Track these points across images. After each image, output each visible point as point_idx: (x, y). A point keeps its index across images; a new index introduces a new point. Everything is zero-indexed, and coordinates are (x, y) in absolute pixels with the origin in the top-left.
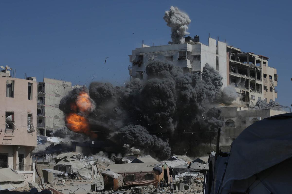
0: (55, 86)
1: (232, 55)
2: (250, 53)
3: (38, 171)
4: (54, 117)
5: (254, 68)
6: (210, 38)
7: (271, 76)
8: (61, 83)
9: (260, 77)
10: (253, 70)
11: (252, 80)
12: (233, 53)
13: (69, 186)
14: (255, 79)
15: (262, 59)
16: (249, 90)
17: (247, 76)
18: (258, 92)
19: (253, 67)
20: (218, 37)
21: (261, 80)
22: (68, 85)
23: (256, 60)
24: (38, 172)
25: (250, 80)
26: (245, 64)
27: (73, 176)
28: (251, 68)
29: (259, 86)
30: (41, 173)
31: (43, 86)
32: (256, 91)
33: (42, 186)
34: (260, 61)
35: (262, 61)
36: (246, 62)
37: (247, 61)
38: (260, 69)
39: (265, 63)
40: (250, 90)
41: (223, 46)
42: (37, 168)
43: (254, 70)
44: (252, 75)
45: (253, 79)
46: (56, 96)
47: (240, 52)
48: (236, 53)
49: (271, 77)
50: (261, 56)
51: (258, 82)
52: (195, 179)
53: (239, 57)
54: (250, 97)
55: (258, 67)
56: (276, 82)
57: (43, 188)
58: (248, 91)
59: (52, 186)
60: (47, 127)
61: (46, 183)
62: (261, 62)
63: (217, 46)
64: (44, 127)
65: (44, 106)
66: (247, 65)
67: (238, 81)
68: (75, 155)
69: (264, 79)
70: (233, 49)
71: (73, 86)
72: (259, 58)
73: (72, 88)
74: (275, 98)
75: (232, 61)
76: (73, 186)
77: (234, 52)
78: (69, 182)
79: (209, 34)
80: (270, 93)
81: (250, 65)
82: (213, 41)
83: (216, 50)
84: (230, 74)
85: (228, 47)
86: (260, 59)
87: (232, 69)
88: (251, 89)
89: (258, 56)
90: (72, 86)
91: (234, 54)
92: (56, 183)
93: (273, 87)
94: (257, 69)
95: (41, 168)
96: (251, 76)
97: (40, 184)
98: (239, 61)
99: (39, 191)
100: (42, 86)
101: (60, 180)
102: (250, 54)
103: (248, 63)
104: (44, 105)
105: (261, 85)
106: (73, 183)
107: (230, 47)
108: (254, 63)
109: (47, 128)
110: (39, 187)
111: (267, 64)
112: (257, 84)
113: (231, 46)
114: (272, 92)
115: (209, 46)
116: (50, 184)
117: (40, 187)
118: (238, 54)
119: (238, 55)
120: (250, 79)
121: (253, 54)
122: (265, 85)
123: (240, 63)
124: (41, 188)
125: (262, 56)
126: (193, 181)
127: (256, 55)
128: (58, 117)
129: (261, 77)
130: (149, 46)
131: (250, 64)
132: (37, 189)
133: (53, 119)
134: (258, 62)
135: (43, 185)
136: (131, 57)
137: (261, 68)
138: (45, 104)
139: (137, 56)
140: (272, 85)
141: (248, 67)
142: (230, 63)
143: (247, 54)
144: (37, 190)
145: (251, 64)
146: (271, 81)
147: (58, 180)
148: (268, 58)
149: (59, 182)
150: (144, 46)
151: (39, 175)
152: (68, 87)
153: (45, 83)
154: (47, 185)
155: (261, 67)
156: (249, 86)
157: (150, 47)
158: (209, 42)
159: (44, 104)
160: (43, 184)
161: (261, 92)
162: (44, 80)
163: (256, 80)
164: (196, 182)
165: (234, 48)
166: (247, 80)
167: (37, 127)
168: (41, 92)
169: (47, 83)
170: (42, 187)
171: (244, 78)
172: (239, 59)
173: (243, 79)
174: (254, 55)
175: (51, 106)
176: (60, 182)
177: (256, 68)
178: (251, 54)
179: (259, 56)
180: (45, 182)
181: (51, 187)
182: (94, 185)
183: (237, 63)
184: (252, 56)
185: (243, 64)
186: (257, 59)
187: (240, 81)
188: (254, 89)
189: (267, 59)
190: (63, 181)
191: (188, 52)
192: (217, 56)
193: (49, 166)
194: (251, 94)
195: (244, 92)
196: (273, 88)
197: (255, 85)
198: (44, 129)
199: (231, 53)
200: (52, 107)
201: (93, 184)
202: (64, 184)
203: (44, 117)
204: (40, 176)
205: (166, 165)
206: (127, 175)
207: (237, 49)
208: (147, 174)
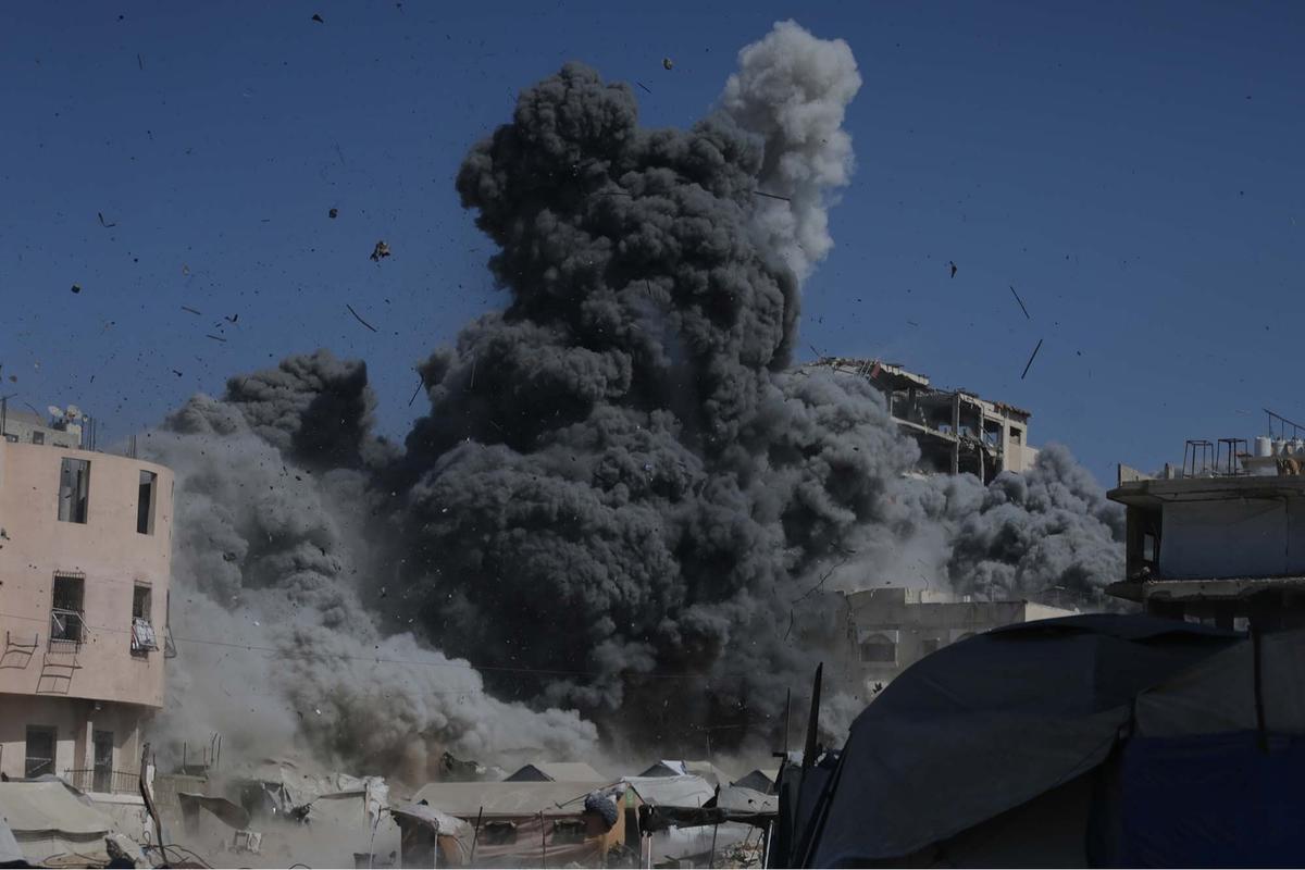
1: (896, 401)
2: (963, 393)
5: (977, 447)
10: (971, 457)
12: (902, 393)
15: (1005, 417)
17: (948, 474)
19: (972, 446)
23: (985, 420)
26: (942, 432)
28: (964, 450)
34: (998, 424)
35: (1008, 423)
36: (949, 428)
37: (950, 424)
38: (1000, 451)
43: (975, 456)
47: (929, 387)
48: (912, 394)
50: (1004, 406)
52: (736, 849)
53: (921, 408)
55: (991, 445)
62: (1002, 427)
66: (951, 438)
70: (902, 375)
72: (998, 412)
75: (896, 420)
77: (904, 389)
81: (961, 439)
85: (884, 367)
89: (992, 407)
91: (906, 394)
92: (228, 843)
94: (986, 453)
98: (922, 424)
101: (244, 834)
102: (964, 397)
103: (954, 431)
107: (890, 370)
108: (977, 433)
111: (1024, 435)
113: (894, 366)
118: (919, 394)
119: (919, 399)
121: (973, 397)
123: (926, 429)
125: (1008, 406)
126: (730, 855)
127: (984, 404)
131: (960, 434)
134: (993, 427)
137: (1002, 452)
141: (955, 443)
143: (951, 399)
145: (965, 435)
147: (237, 834)
148: (1028, 415)
149: (239, 838)
155: (1001, 445)
164: (742, 859)
165: (905, 374)
172: (922, 415)
174: (977, 402)
176: (241, 841)
177: (984, 449)
178: (966, 396)
179: (996, 404)
182: (367, 855)
183: (916, 429)
184: (970, 404)
185: (935, 433)
186: (986, 418)
189: (1021, 416)
190: (254, 837)
199: (894, 393)
201: (360, 851)
202: (256, 848)
205: (632, 792)
206: (488, 823)
207: (914, 378)
208: (561, 823)
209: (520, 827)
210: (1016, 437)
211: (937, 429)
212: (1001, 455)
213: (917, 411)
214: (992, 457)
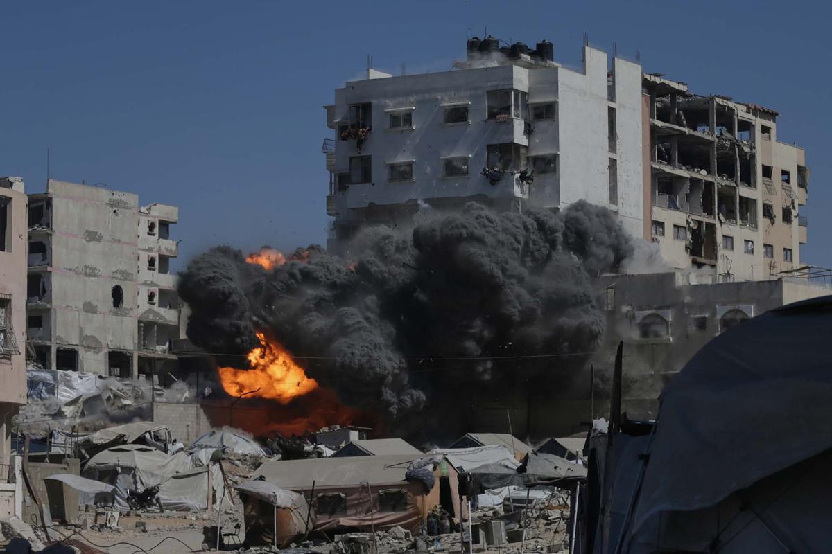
0: (86, 205)
1: (659, 106)
2: (718, 97)
3: (30, 485)
4: (81, 306)
5: (733, 144)
6: (587, 49)
7: (785, 173)
8: (105, 195)
9: (752, 175)
10: (728, 154)
11: (726, 185)
12: (664, 99)
13: (131, 533)
14: (736, 183)
15: (756, 116)
16: (715, 218)
17: (709, 172)
18: (745, 225)
19: (728, 144)
20: (615, 46)
21: (755, 187)
22: (125, 203)
23: (738, 120)
24: (32, 488)
25: (720, 186)
26: (701, 133)
27: (144, 499)
28: (721, 147)
29: (747, 204)
30: (40, 488)
31: (45, 206)
32: (739, 221)
33: (45, 531)
34: (750, 123)
35: (758, 122)
36: (707, 129)
37: (708, 126)
38: (753, 148)
39: (765, 130)
40: (719, 219)
41: (630, 75)
42: (27, 475)
43: (731, 152)
44: (726, 168)
45: (728, 183)
46: (88, 239)
47: (687, 93)
48: (673, 100)
49: (786, 177)
50: (755, 107)
51: (743, 191)
52: (541, 509)
53: (681, 112)
54: (719, 239)
55: (745, 142)
56: (804, 190)
57: (48, 537)
58: (711, 221)
59: (75, 532)
60: (59, 338)
61: (57, 523)
62: (754, 126)
63: (611, 74)
64: (51, 341)
65: (50, 272)
66: (709, 138)
67: (681, 189)
68: (150, 432)
69: (763, 181)
70: (663, 84)
71: (144, 206)
72: (749, 113)
73: (140, 211)
74: (800, 243)
75: (659, 124)
76: (144, 531)
77: (665, 95)
78: (133, 520)
79: (586, 35)
80: (785, 226)
81: (718, 138)
82: (596, 59)
83: (609, 86)
84: (654, 166)
85: (648, 77)
86: (750, 116)
87: (659, 150)
88: (721, 216)
89: (744, 108)
90: (140, 207)
91: (667, 100)
92: (90, 522)
93: (794, 208)
94: (741, 150)
95: (39, 475)
96: (720, 174)
97: (40, 524)
98: (683, 126)
99: (34, 549)
100: (42, 206)
101: (104, 514)
102: (719, 101)
103: (712, 131)
104: (49, 269)
105: (755, 201)
106: (145, 524)
107: (653, 79)
108: (731, 131)
109: (58, 342)
110: (34, 537)
111: (773, 133)
112: (741, 198)
113: (656, 75)
114: (791, 224)
115: (584, 73)
116: (69, 527)
117: (37, 535)
118: (680, 99)
119: (679, 104)
120: (720, 181)
121: (727, 100)
122: (766, 202)
123: (687, 130)
124: (41, 537)
125: (759, 107)
126: (535, 515)
127: (737, 105)
128: (96, 306)
129: (755, 174)
130: (389, 76)
131: (717, 133)
132: (30, 542)
133: (77, 313)
134: (746, 126)
135: (47, 528)
136: (330, 110)
137: (755, 148)
138: (51, 266)
139: (350, 107)
140: (789, 203)
141: (713, 142)
142: (654, 129)
143: (707, 102)
144: (30, 545)
145: (721, 134)
146: (788, 191)
147: (97, 514)
148: (777, 114)
149: (99, 517)
150: (375, 74)
151: (34, 498)
152: (127, 208)
153: (51, 198)
154: (62, 529)
155: (754, 142)
156: (714, 205)
157: (392, 78)
158: (584, 61)
159: (48, 264)
160: (46, 525)
161: (755, 225)
162: (47, 188)
163: (737, 186)
164: (546, 518)
165: (667, 82)
166: (709, 185)
167: (28, 339)
168: (41, 225)
169: (58, 197)
170: (44, 536)
171: (700, 180)
173: (695, 182)
174: (731, 104)
175: (70, 270)
176: (101, 520)
177: (739, 146)
178: (721, 100)
179: (747, 106)
180: (54, 517)
181: (74, 534)
182: (214, 529)
183: (677, 130)
184: (724, 107)
185: (695, 133)
186: (739, 118)
187: (686, 189)
188: (730, 215)
189: (771, 115)
190: (112, 516)
191: (517, 92)
192: (612, 105)
193: (66, 466)
194: (722, 230)
195: (700, 223)
196: (794, 213)
197: (734, 203)
198: (51, 346)
199: (657, 99)
200: (77, 273)
201: (209, 525)
202: (114, 525)
203: (48, 306)
204: (37, 498)
205: (446, 462)
206: (320, 495)
207: (675, 85)
208: (385, 493)
209: (348, 498)
210: (766, 134)
211: (695, 129)
212: (754, 151)
213: (678, 116)
214: (746, 153)
